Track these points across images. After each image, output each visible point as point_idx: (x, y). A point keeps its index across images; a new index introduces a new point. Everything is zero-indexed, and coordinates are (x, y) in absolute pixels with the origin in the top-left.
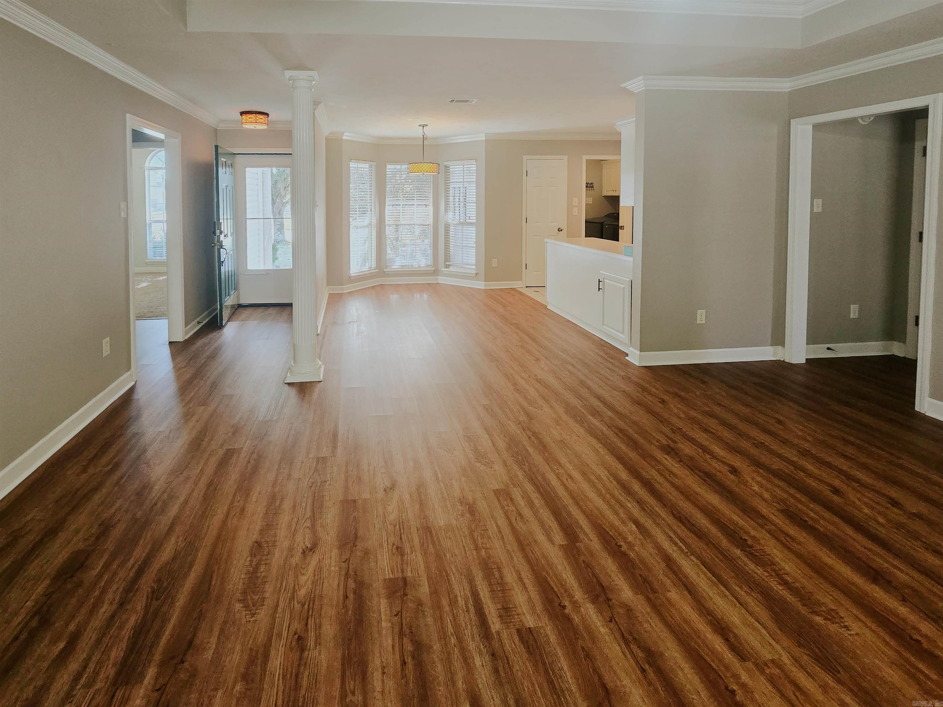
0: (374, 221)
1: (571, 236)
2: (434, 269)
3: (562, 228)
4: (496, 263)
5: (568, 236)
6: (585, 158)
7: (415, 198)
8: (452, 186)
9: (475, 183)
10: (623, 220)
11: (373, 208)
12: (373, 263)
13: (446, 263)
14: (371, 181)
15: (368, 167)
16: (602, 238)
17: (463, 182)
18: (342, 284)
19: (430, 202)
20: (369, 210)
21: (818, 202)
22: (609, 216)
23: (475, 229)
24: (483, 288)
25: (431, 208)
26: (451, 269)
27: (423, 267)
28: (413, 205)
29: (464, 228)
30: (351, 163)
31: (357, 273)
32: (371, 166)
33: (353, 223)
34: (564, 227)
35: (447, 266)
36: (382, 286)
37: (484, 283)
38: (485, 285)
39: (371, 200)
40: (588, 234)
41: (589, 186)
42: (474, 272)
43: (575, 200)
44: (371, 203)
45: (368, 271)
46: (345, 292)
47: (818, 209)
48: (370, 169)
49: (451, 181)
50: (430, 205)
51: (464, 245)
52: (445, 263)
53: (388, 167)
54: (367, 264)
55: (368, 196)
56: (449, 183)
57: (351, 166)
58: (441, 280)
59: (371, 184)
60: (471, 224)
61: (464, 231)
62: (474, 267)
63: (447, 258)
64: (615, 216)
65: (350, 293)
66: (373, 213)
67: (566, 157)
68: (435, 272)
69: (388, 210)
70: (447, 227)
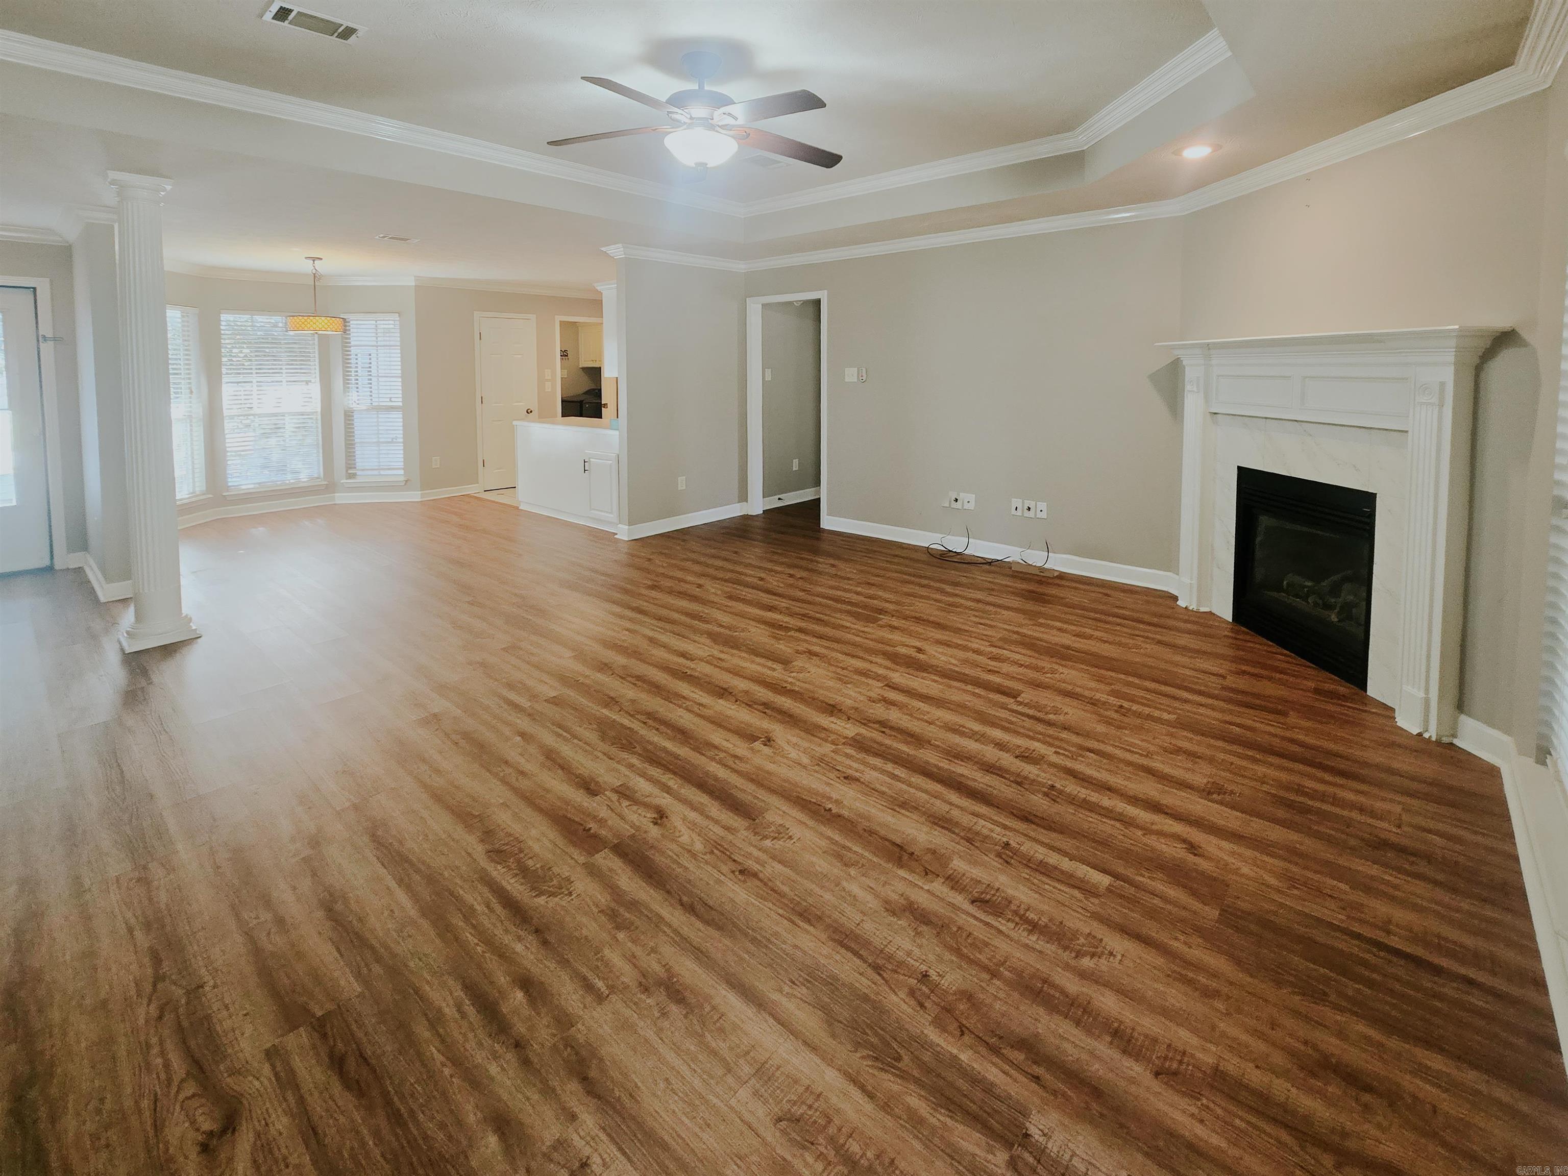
0: (198, 411)
1: (544, 416)
2: (326, 483)
3: (532, 409)
4: (438, 462)
5: (540, 417)
6: (559, 318)
7: (284, 371)
8: (353, 350)
9: (398, 348)
10: (607, 396)
11: (193, 387)
13: (350, 471)
14: (189, 341)
15: (179, 316)
16: (581, 416)
17: (376, 348)
19: (315, 376)
20: (185, 391)
21: (768, 372)
22: (588, 393)
23: (400, 416)
24: (419, 499)
25: (316, 386)
26: (359, 479)
27: (305, 482)
28: (278, 381)
29: (380, 416)
32: (186, 315)
34: (534, 407)
35: (351, 476)
38: (423, 496)
39: (190, 374)
40: (564, 415)
41: (564, 354)
42: (402, 479)
43: (547, 372)
44: (190, 378)
45: (189, 498)
47: (768, 378)
48: (185, 319)
49: (353, 343)
50: (314, 381)
51: (380, 440)
52: (346, 471)
53: (224, 317)
55: (184, 366)
56: (349, 346)
58: (341, 498)
59: (189, 346)
60: (392, 408)
61: (380, 420)
62: (402, 472)
63: (350, 463)
64: (596, 393)
66: (194, 397)
67: (533, 317)
68: (330, 487)
69: (227, 390)
70: (349, 415)
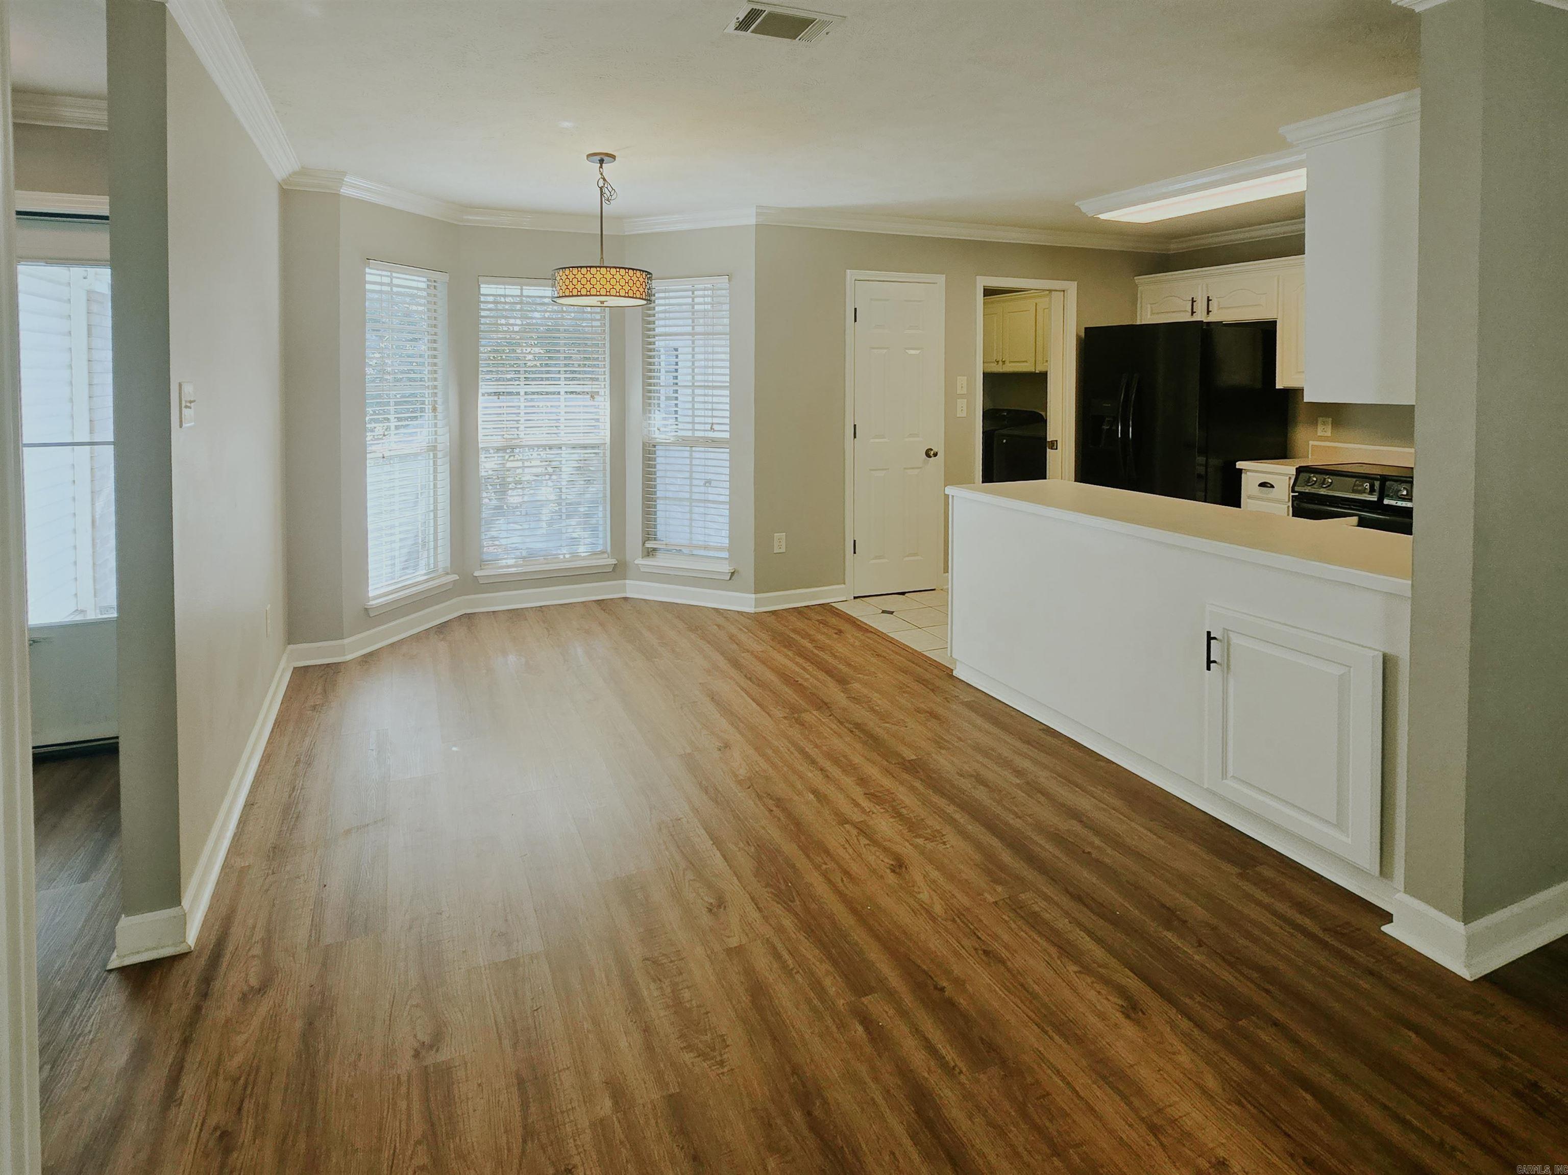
0: (444, 440)
2: (614, 561)
3: (935, 450)
4: (783, 544)
5: (948, 471)
6: (981, 281)
8: (660, 343)
9: (728, 337)
11: (440, 401)
12: (440, 558)
13: (647, 546)
14: (435, 326)
15: (423, 285)
17: (693, 334)
18: (339, 635)
19: (605, 389)
20: (428, 408)
23: (727, 456)
24: (751, 609)
25: (604, 405)
26: (660, 561)
27: (584, 558)
28: (554, 393)
29: (695, 455)
30: (367, 270)
31: (391, 593)
32: (432, 285)
33: (375, 449)
34: (938, 447)
35: (650, 553)
36: (468, 619)
37: (753, 596)
38: (758, 603)
39: (435, 379)
42: (726, 568)
43: (962, 381)
44: (435, 387)
45: (427, 581)
46: (349, 657)
48: (432, 291)
49: (658, 330)
50: (602, 392)
51: (695, 496)
52: (644, 544)
53: (486, 288)
54: (423, 563)
55: (427, 369)
56: (654, 336)
57: (368, 278)
58: (634, 589)
59: (436, 334)
60: (714, 443)
61: (695, 462)
62: (726, 555)
63: (650, 530)
65: (368, 660)
66: (440, 416)
67: (941, 279)
68: (618, 570)
69: (485, 405)
70: (649, 451)
